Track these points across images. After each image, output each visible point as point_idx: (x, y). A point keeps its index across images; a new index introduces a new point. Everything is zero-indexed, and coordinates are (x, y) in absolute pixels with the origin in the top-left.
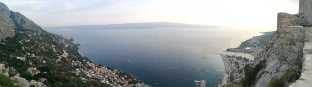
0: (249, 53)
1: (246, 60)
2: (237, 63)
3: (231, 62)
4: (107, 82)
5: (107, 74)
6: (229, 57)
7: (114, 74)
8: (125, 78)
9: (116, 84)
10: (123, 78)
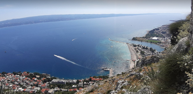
0: (156, 43)
1: (152, 50)
2: (142, 53)
3: (137, 51)
4: (20, 89)
5: (16, 80)
6: (135, 46)
7: (24, 77)
8: (38, 78)
9: (30, 87)
10: (36, 79)
